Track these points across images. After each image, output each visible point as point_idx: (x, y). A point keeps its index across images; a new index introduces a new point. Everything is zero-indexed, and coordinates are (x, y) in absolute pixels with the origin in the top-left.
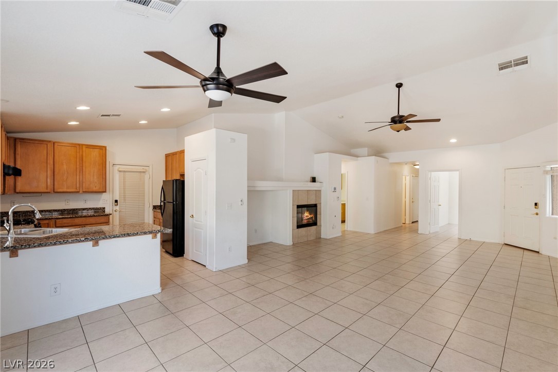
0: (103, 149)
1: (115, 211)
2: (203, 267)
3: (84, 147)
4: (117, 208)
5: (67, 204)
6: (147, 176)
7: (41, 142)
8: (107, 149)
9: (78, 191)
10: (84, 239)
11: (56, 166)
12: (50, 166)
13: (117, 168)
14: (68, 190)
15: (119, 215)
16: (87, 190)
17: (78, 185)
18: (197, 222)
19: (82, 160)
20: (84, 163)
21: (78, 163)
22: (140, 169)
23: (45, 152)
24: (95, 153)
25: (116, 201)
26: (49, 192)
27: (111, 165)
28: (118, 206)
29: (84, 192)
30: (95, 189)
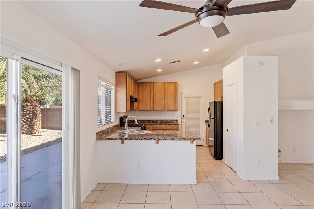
0: (176, 83)
1: (183, 122)
2: (234, 173)
3: (167, 84)
4: (184, 120)
5: (160, 117)
6: (201, 100)
7: (149, 83)
8: (178, 83)
9: (164, 109)
10: (150, 138)
11: (155, 96)
12: (152, 96)
13: (184, 95)
14: (160, 109)
15: (185, 125)
16: (168, 109)
17: (164, 106)
18: (230, 135)
19: (166, 92)
20: (166, 93)
21: (164, 94)
22: (197, 95)
23: (150, 88)
24: (172, 86)
25: (183, 116)
26: (152, 110)
27: (181, 93)
28: (184, 119)
29: (166, 110)
30: (172, 108)
